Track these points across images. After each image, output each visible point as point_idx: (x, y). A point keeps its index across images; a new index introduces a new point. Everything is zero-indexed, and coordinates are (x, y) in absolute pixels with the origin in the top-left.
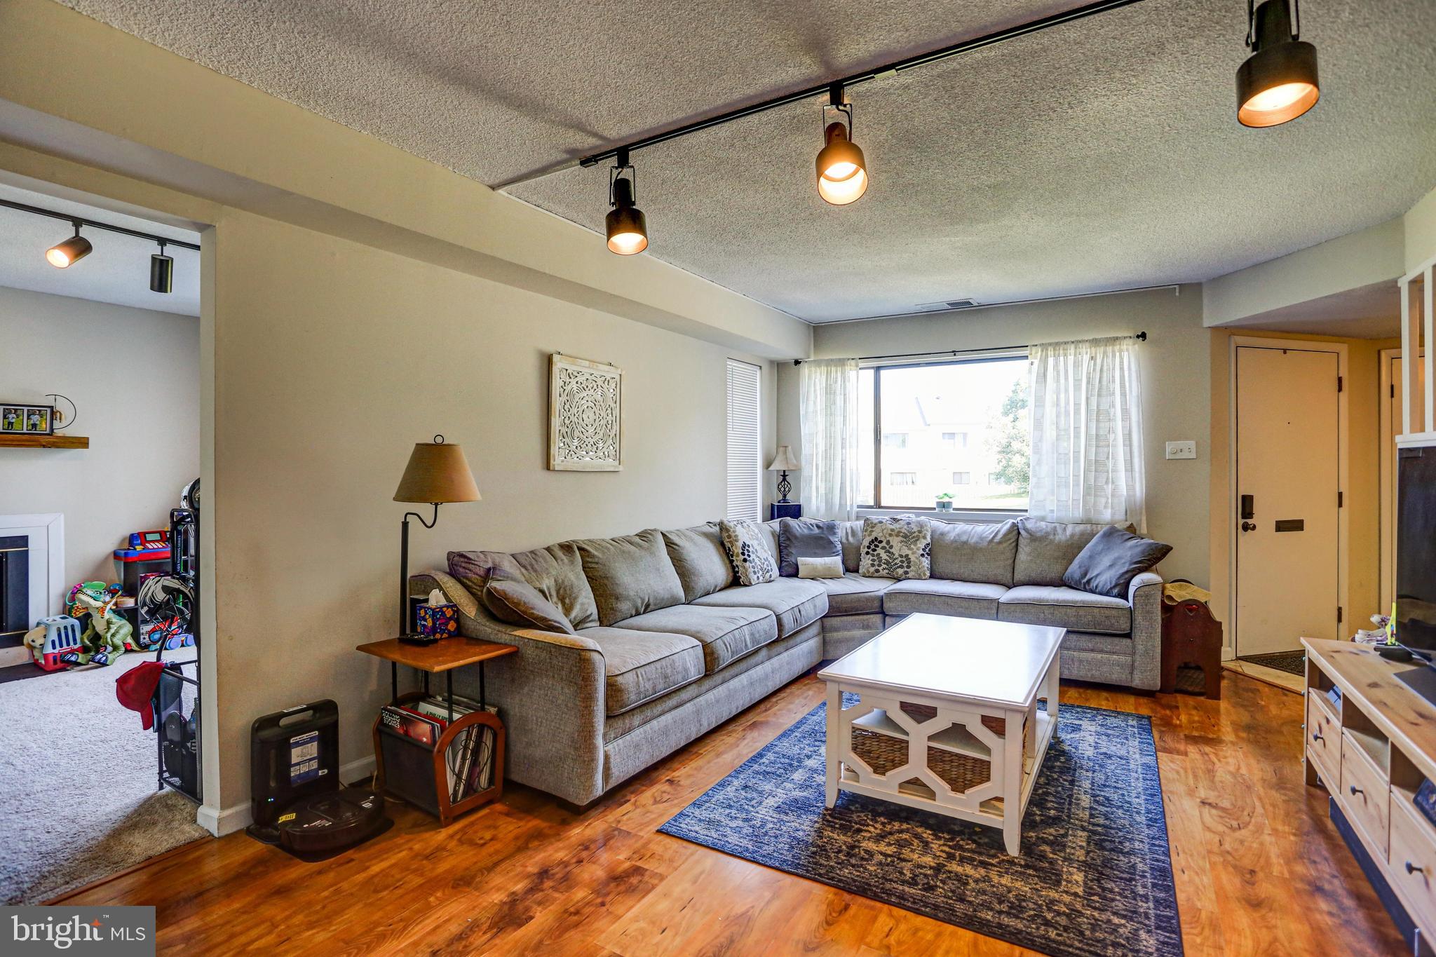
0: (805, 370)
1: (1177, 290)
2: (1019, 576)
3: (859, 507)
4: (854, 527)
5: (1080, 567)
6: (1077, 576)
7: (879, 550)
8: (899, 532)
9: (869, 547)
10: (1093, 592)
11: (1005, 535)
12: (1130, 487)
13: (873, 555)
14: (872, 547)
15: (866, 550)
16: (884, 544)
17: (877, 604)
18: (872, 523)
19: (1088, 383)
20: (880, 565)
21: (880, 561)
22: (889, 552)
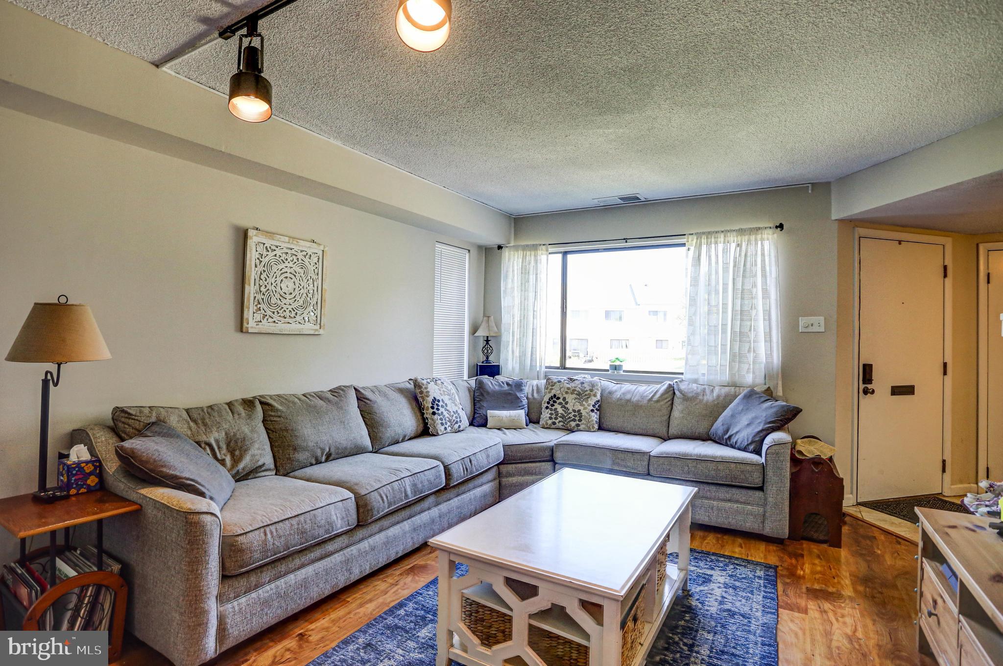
0: (506, 253)
1: (810, 188)
2: (673, 431)
3: (546, 367)
4: (539, 385)
5: (723, 425)
6: (720, 432)
7: (557, 406)
8: (574, 390)
9: (548, 403)
10: (733, 447)
11: (662, 395)
12: (769, 355)
13: (551, 410)
14: (551, 402)
15: (546, 405)
16: (561, 400)
17: (548, 453)
18: (552, 382)
19: (734, 266)
20: (556, 419)
21: (557, 415)
22: (565, 408)
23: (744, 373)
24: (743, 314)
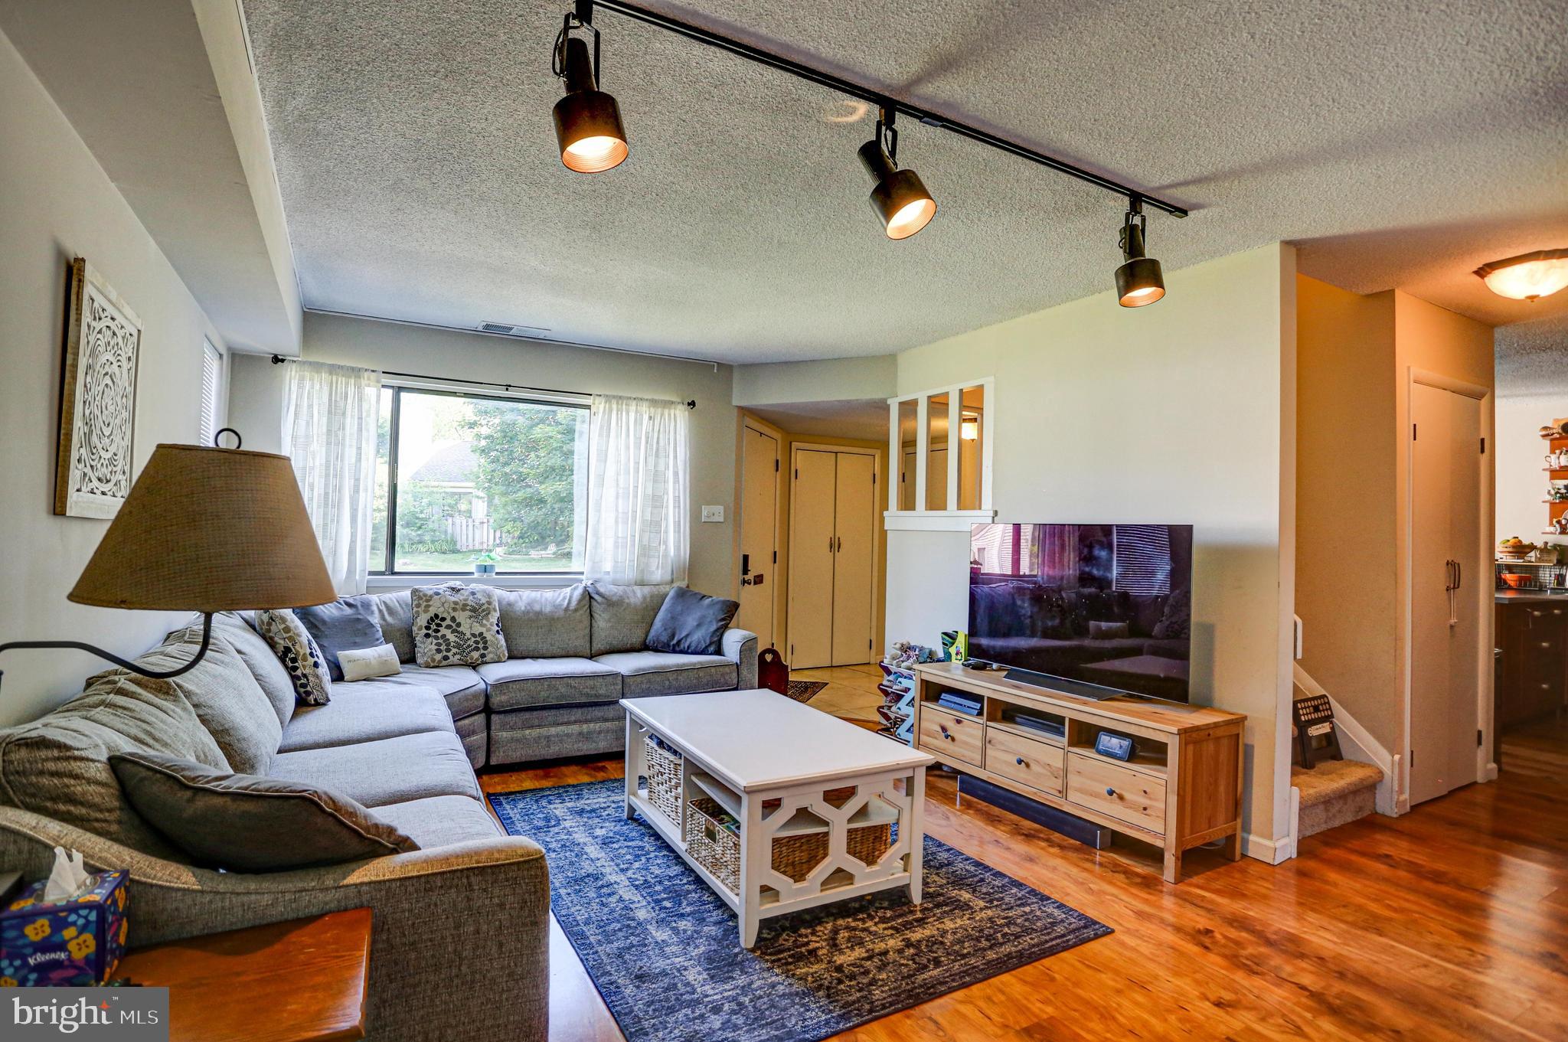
0: (291, 372)
1: (715, 368)
2: (598, 645)
3: (371, 573)
4: (388, 602)
5: (665, 629)
6: (664, 638)
7: (443, 631)
8: (465, 605)
9: (427, 628)
10: (682, 652)
11: (580, 601)
13: (437, 638)
14: (433, 626)
15: (424, 631)
16: (448, 622)
17: (482, 700)
18: (425, 595)
19: (647, 443)
20: (448, 650)
21: (448, 645)
22: (458, 632)
23: (654, 568)
24: (656, 501)
